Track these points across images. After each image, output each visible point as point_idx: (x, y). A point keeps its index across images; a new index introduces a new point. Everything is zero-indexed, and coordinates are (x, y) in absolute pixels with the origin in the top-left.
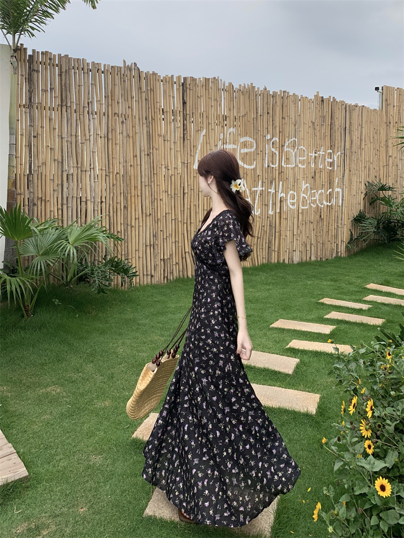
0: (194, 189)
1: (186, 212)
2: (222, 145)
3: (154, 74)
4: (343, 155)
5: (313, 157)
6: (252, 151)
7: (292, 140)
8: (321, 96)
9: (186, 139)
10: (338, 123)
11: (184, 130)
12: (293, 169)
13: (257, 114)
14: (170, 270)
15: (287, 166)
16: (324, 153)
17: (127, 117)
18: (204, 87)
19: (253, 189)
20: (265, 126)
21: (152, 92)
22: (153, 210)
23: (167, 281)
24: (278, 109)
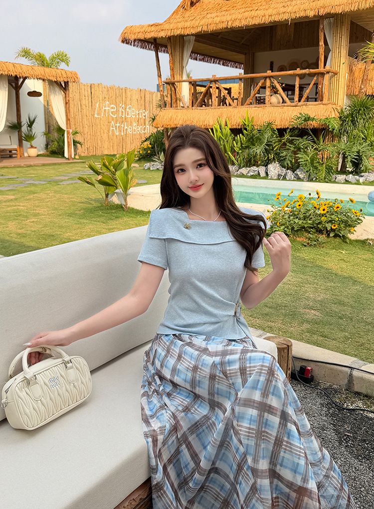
0: (96, 124)
1: (93, 132)
8: (140, 88)
9: (92, 106)
10: (147, 99)
11: (91, 103)
13: (116, 96)
18: (98, 87)
20: (119, 101)
24: (124, 94)
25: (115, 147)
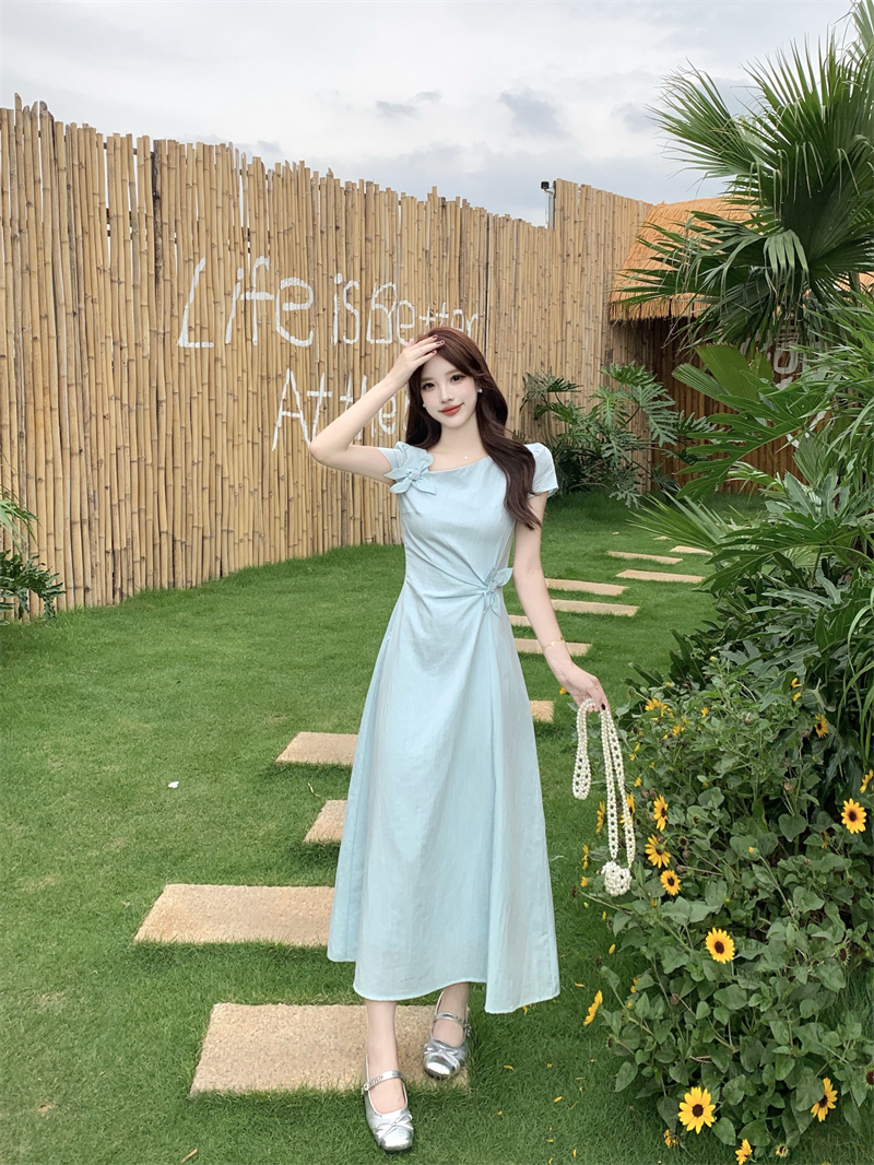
0: (179, 393)
1: (163, 443)
2: (241, 293)
3: (87, 129)
4: (483, 320)
5: (428, 323)
6: (306, 308)
7: (386, 286)
8: (440, 195)
9: (161, 280)
10: (473, 255)
11: (156, 259)
12: (389, 347)
13: (314, 229)
14: (128, 573)
15: (377, 342)
16: (447, 316)
17: (24, 227)
18: (201, 165)
19: (309, 393)
20: (332, 255)
21: (83, 171)
22: (88, 440)
23: (122, 600)
24: (357, 220)
25: (301, 521)
